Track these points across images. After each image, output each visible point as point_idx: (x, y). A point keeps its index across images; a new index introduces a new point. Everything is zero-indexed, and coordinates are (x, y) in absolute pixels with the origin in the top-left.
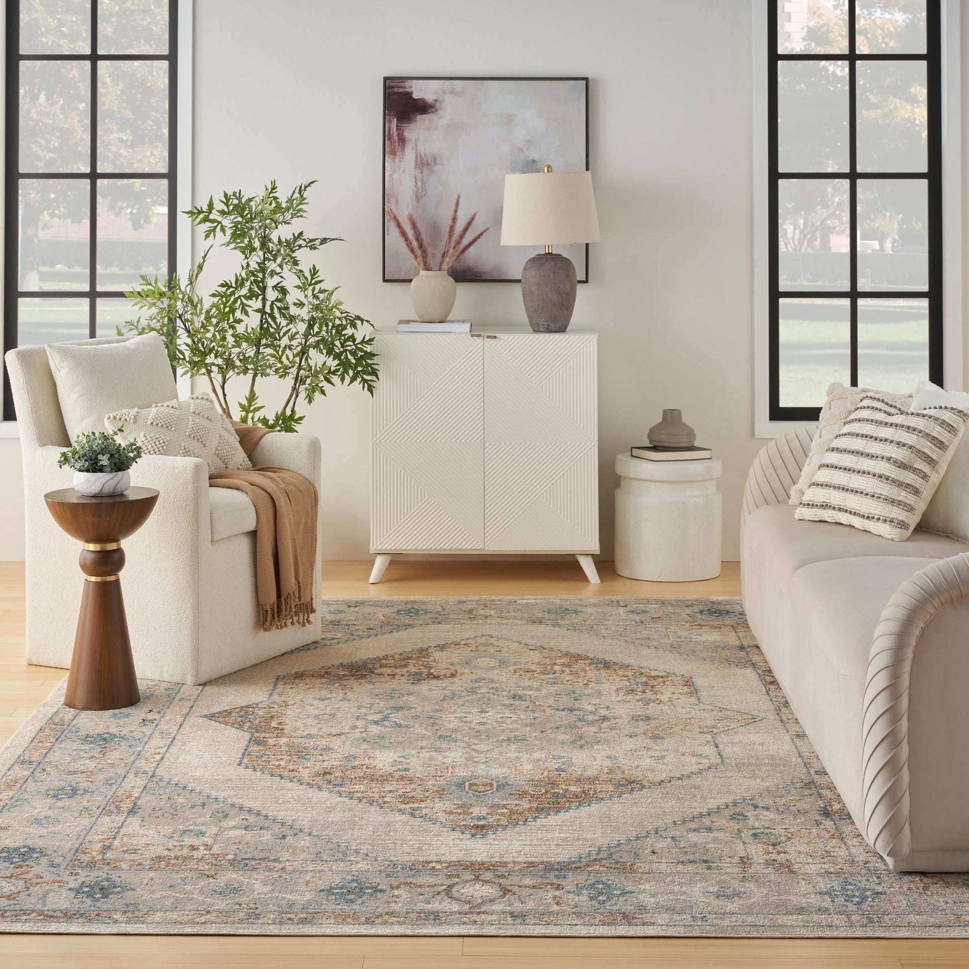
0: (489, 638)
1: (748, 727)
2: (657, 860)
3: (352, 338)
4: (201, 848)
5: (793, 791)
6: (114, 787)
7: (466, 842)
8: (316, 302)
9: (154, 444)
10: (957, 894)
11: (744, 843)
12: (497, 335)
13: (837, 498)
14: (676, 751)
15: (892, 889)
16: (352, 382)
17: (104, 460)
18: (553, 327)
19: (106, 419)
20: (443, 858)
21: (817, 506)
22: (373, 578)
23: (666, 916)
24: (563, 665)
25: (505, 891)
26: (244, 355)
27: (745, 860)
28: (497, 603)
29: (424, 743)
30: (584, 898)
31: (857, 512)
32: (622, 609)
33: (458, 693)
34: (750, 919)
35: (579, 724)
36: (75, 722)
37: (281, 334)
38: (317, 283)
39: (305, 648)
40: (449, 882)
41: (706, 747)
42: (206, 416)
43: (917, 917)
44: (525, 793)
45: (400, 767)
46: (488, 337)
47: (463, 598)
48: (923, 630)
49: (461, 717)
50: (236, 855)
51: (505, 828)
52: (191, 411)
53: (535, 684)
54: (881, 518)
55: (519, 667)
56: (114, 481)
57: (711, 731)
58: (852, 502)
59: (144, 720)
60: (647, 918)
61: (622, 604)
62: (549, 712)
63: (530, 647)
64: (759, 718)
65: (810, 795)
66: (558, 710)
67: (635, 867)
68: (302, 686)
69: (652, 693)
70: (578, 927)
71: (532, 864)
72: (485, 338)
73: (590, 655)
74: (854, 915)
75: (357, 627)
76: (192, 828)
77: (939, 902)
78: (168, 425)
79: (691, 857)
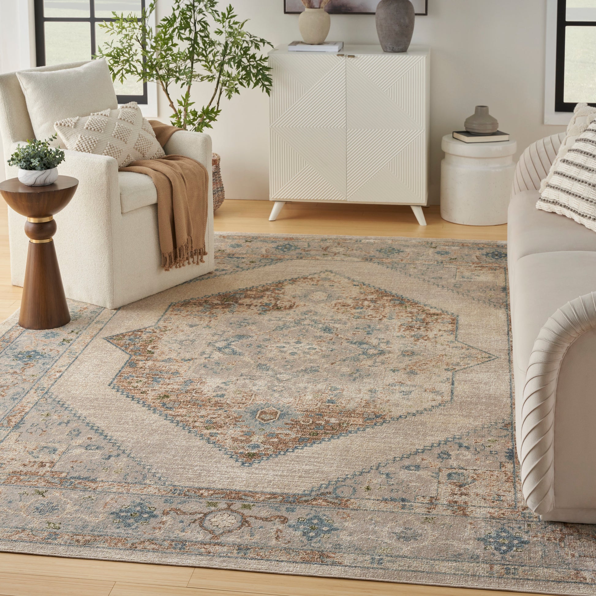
0: (329, 273)
1: (482, 365)
2: (367, 497)
3: (253, 57)
4: (48, 465)
5: (494, 432)
6: (16, 401)
7: (236, 470)
8: (230, 30)
9: (87, 143)
10: (585, 547)
11: (439, 482)
12: (355, 55)
13: (563, 198)
14: (421, 387)
15: (535, 539)
16: (255, 85)
17: (35, 162)
18: (396, 48)
19: (55, 125)
20: (212, 486)
21: (550, 202)
22: (271, 218)
23: (352, 556)
24: (372, 301)
25: (244, 522)
26: (179, 68)
27: (434, 501)
28: (348, 241)
29: (244, 371)
30: (299, 533)
31: (576, 210)
32: (432, 250)
33: (288, 324)
34: (415, 564)
35: (361, 357)
36: (18, 339)
37: (208, 52)
38: (232, 17)
39: (201, 278)
40: (206, 510)
41: (444, 384)
42: (129, 121)
43: (545, 570)
44: (297, 422)
45: (219, 393)
46: (349, 56)
47: (326, 236)
48: (569, 349)
49: (280, 347)
50: (68, 473)
51: (269, 456)
52: (119, 117)
53: (344, 317)
54: (592, 217)
55: (340, 301)
56: (44, 177)
57: (453, 369)
58: (573, 202)
59: (64, 340)
60: (337, 558)
61: (434, 245)
62: (345, 344)
63: (355, 283)
64: (494, 357)
65: (505, 436)
66: (352, 343)
67: (348, 503)
68: (184, 313)
69: (425, 329)
70: (283, 564)
71: (274, 495)
72: (347, 57)
73: (394, 292)
74: (497, 564)
75: (243, 260)
76: (50, 444)
77: (567, 554)
78: (99, 129)
79: (394, 495)
